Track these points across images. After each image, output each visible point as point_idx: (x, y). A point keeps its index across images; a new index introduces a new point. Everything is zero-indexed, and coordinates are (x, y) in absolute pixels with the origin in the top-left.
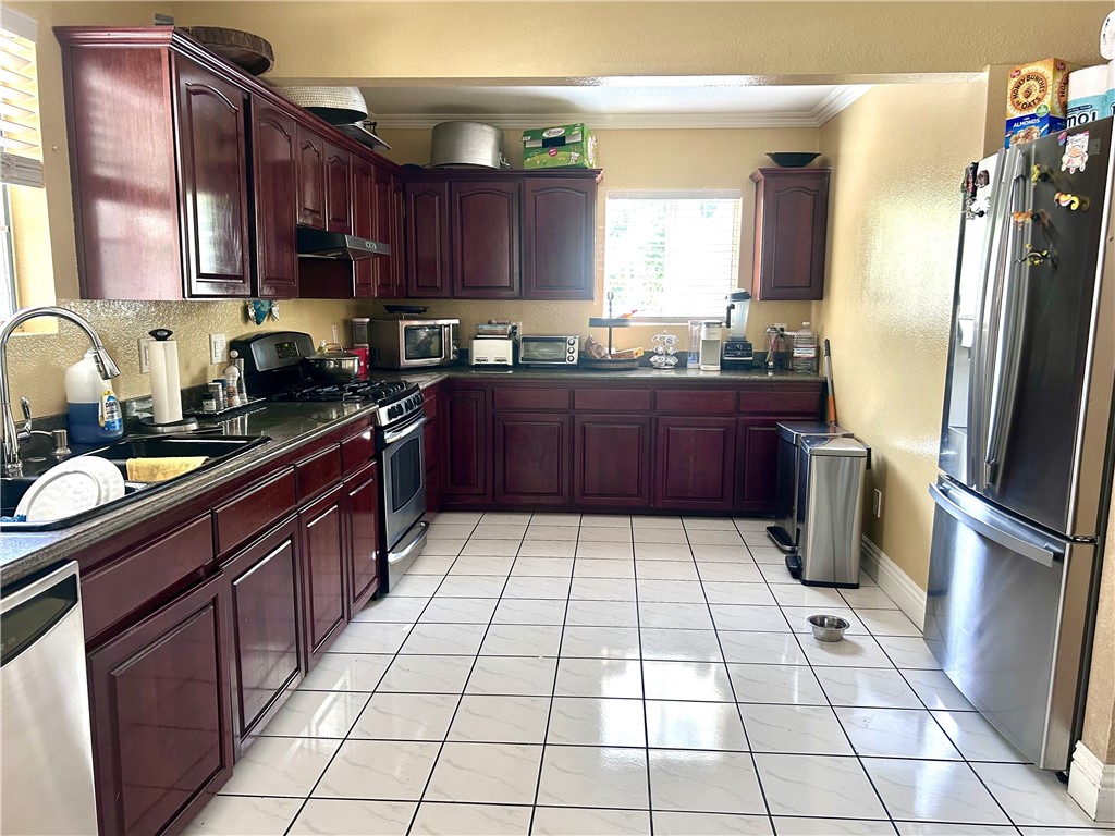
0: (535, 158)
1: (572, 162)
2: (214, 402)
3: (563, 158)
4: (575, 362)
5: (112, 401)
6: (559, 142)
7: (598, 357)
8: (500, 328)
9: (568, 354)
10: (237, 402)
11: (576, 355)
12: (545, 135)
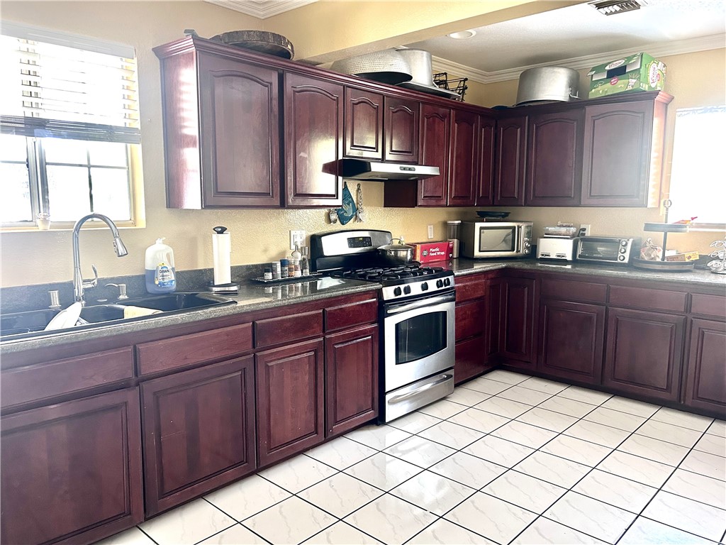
0: (599, 89)
1: (630, 88)
2: (271, 274)
3: (621, 85)
4: (626, 261)
5: (165, 269)
6: (619, 72)
7: (646, 259)
8: (563, 230)
9: (620, 254)
10: (298, 274)
11: (627, 255)
12: (607, 68)
